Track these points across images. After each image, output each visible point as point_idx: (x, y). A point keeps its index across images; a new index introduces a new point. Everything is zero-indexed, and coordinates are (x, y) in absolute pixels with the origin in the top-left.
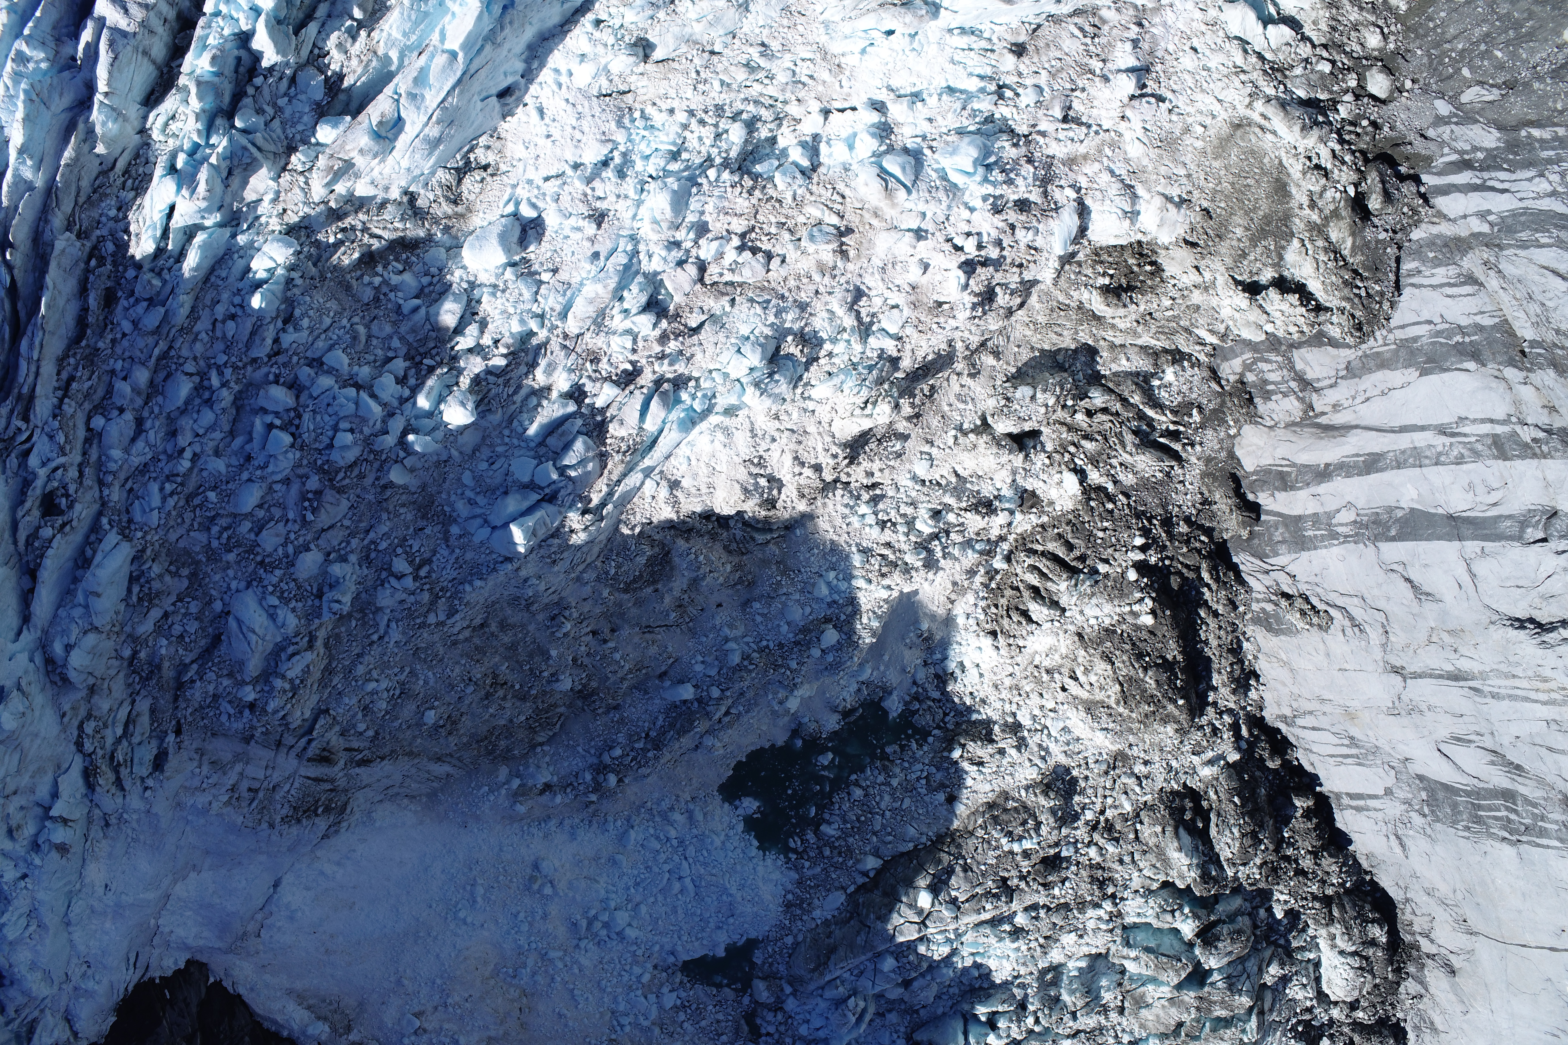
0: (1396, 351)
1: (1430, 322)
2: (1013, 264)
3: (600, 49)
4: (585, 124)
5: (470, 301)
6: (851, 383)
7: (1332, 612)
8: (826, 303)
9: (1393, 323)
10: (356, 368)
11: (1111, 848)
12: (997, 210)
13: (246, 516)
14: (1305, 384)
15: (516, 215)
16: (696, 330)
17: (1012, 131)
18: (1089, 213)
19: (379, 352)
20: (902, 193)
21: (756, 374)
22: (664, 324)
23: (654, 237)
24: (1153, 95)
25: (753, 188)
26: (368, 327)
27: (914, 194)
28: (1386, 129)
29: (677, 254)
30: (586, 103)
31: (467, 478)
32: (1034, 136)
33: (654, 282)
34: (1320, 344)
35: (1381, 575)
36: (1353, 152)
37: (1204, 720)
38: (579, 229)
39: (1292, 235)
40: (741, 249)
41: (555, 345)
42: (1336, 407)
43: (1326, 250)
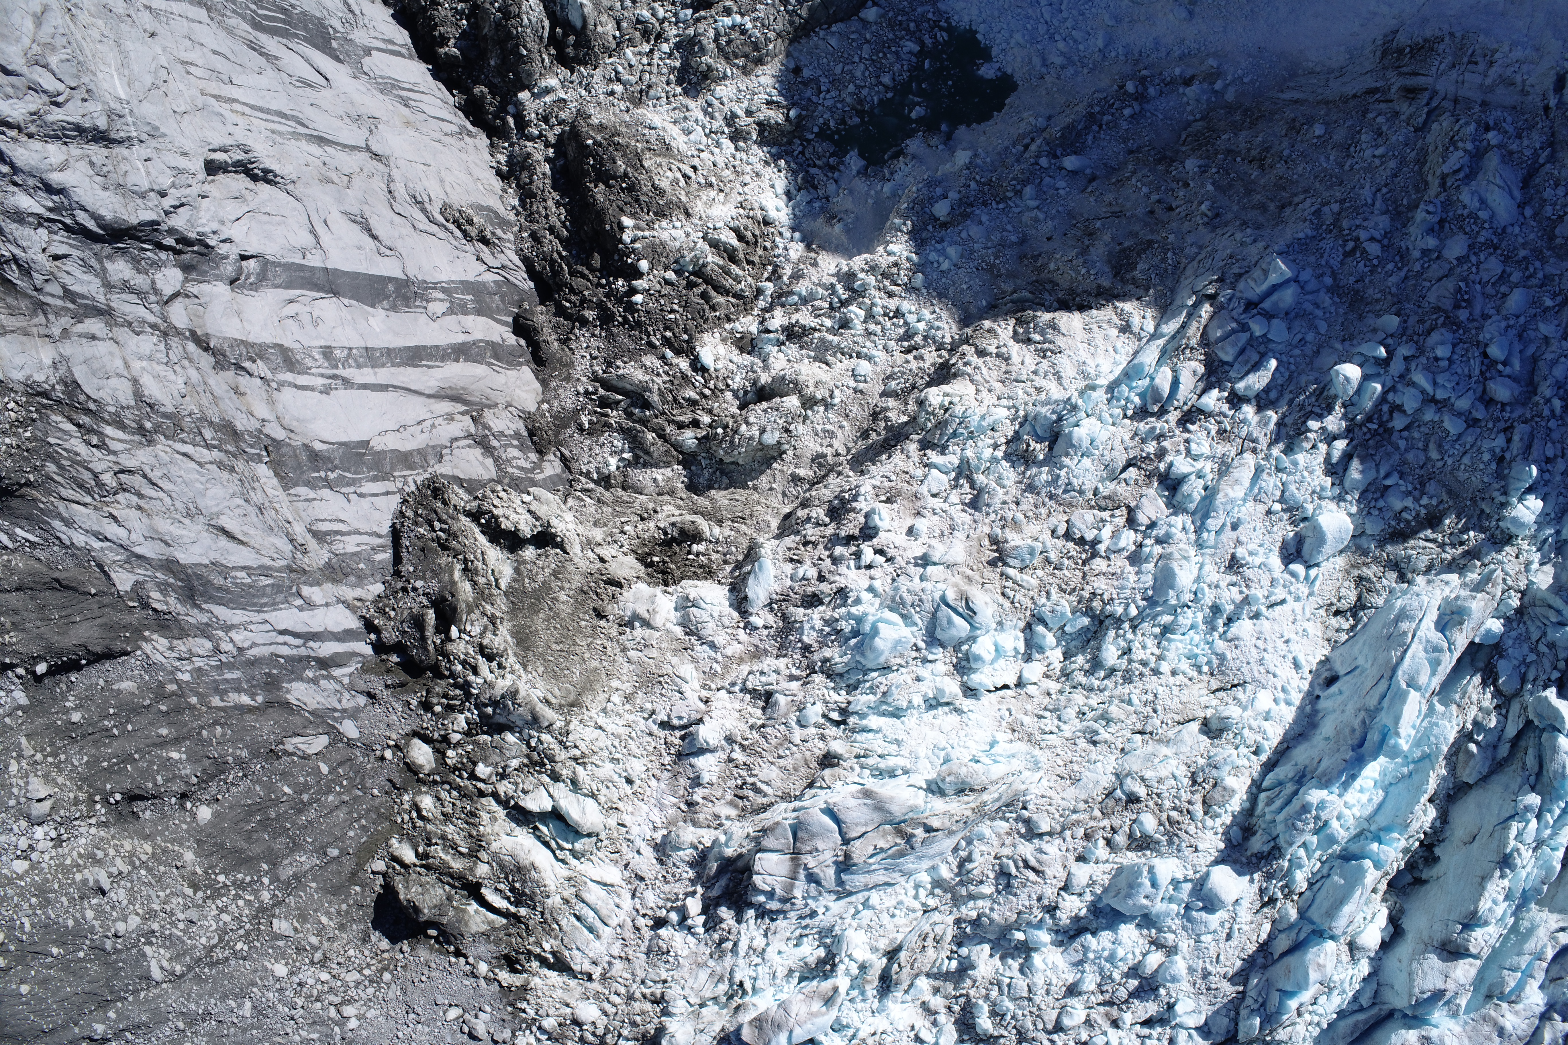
0: (393, 469)
1: (361, 495)
2: (815, 544)
3: (1254, 724)
4: (1254, 655)
5: (1341, 483)
6: (974, 421)
7: (441, 219)
8: (1006, 493)
9: (397, 498)
10: (1436, 419)
11: (646, 14)
12: (842, 593)
13: (1516, 286)
14: (483, 443)
15: (1308, 567)
16: (1129, 464)
17: (829, 676)
18: (731, 605)
19: (1416, 435)
20: (951, 596)
21: (1073, 420)
22: (1162, 466)
23: (1181, 546)
24: (674, 728)
25: (1090, 600)
26: (1428, 459)
27: (937, 596)
28: (414, 703)
29: (1160, 531)
30: (1256, 674)
31: (1323, 327)
32: (804, 674)
33: (1175, 506)
34: (469, 481)
35: (399, 245)
36: (453, 675)
37: (558, 130)
38: (1251, 554)
39: (506, 594)
40: (1096, 542)
41: (1264, 442)
42: (450, 418)
43: (476, 572)
